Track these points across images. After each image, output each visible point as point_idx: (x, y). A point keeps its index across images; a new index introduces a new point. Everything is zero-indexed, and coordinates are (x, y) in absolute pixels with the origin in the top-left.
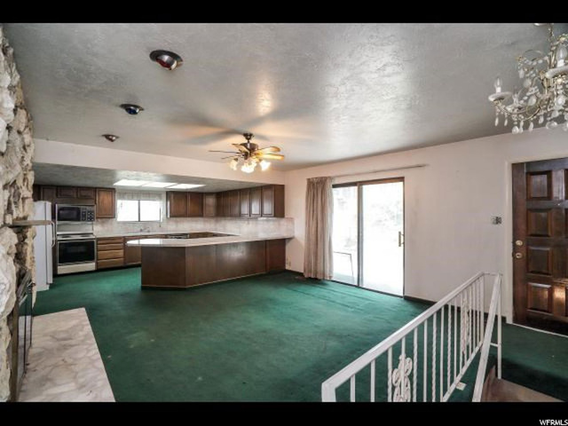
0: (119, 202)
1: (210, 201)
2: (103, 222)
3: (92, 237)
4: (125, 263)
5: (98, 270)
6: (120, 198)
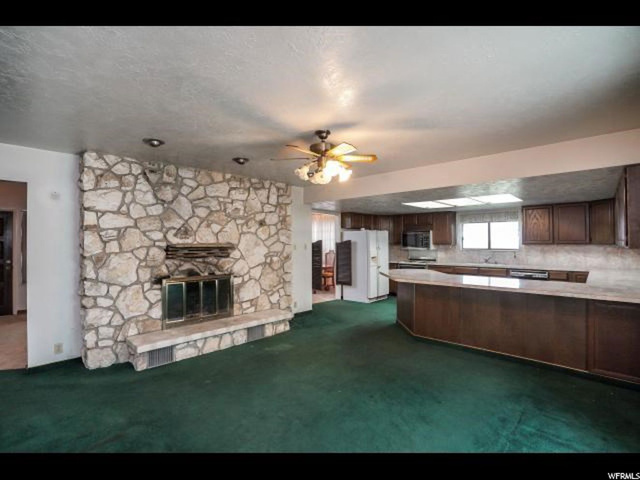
2: (446, 249)
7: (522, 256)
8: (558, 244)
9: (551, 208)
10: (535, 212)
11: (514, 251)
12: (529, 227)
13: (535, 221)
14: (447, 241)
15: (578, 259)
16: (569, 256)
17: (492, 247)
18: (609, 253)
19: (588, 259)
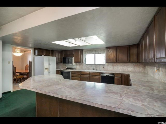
7: (106, 67)
8: (118, 62)
9: (116, 48)
10: (110, 49)
11: (103, 65)
12: (108, 55)
13: (110, 53)
14: (79, 61)
15: (125, 68)
16: (122, 67)
17: (96, 64)
18: (135, 66)
19: (128, 68)
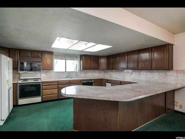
0: (55, 61)
1: (103, 61)
2: (47, 72)
3: (40, 81)
4: (58, 97)
5: (43, 102)
6: (55, 58)
10: (86, 57)
13: (86, 61)
